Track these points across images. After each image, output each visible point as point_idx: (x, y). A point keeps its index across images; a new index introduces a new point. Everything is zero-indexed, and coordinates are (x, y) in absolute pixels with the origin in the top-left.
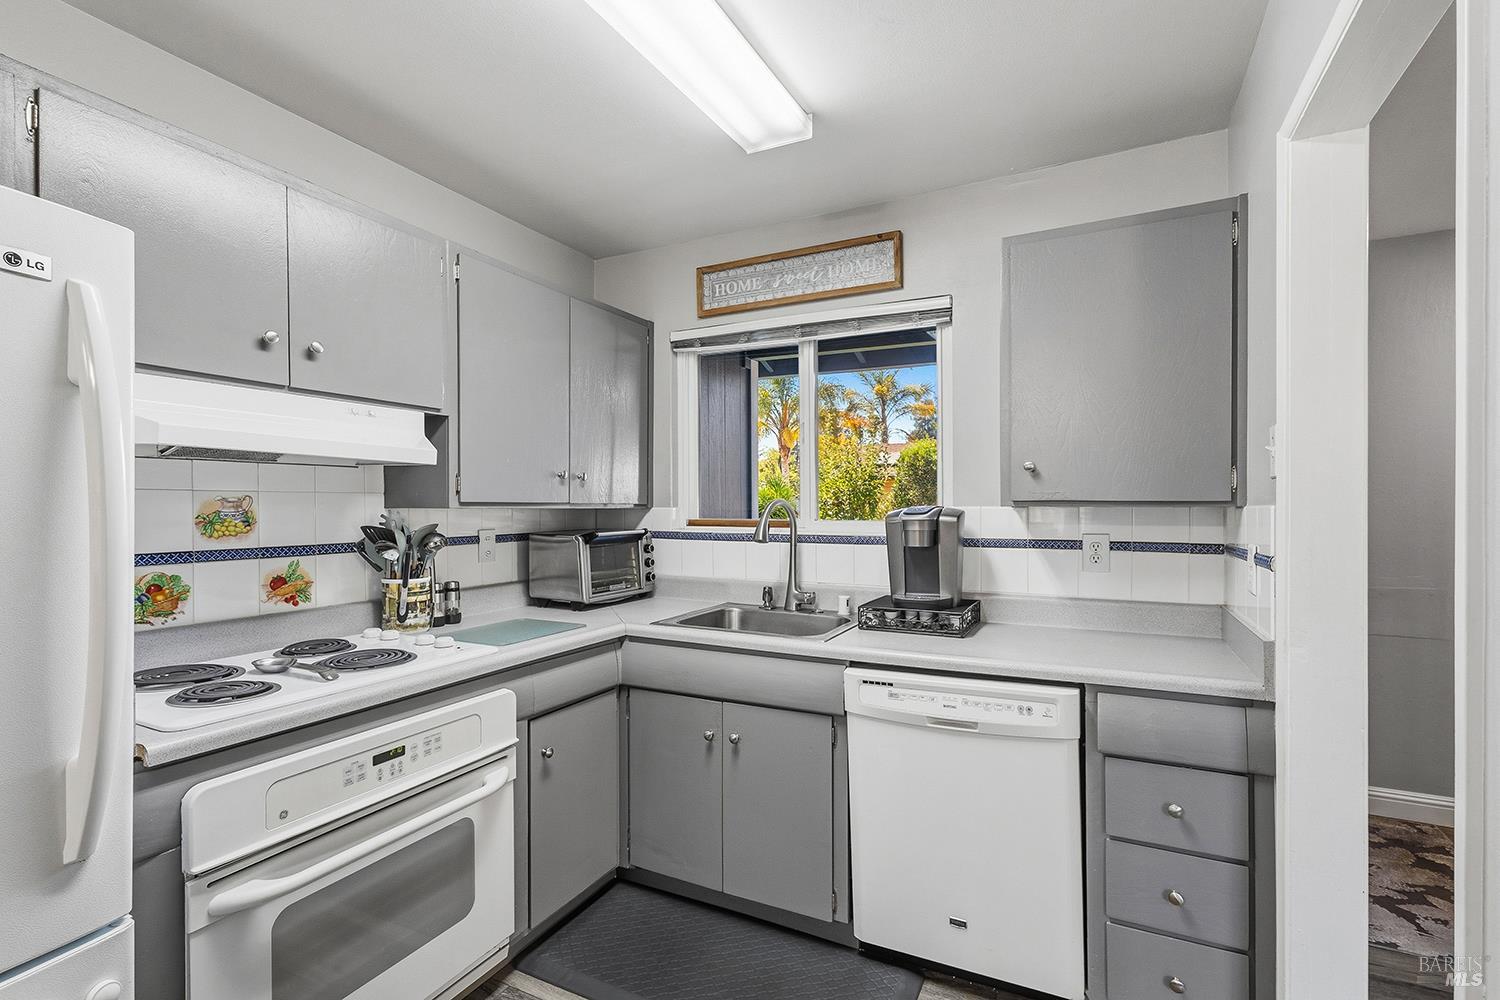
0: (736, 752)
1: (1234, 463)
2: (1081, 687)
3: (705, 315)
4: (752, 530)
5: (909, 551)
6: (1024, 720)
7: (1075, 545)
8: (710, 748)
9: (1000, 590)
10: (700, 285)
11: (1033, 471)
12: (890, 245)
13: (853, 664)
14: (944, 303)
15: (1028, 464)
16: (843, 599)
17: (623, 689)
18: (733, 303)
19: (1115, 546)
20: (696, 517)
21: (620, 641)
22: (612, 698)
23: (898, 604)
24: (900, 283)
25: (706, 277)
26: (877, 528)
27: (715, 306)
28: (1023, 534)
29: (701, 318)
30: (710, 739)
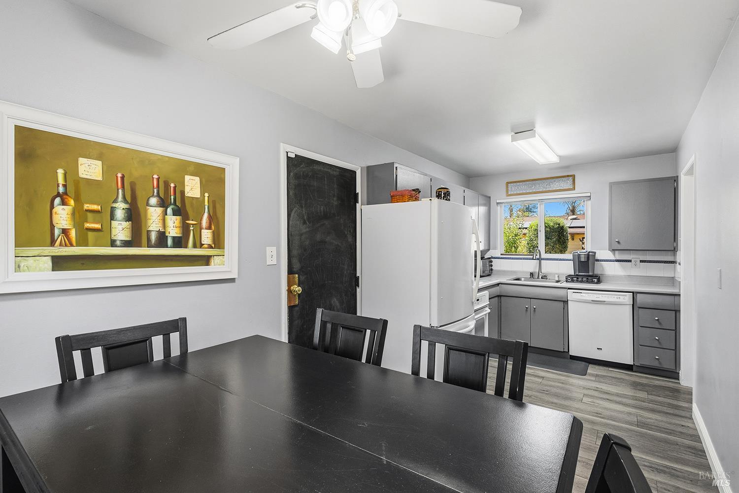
0: (535, 311)
1: (675, 241)
2: (633, 292)
3: (508, 195)
4: (532, 257)
5: (580, 262)
6: (618, 300)
7: (630, 261)
8: (527, 310)
9: (606, 273)
10: (507, 187)
11: (618, 242)
12: (571, 178)
13: (569, 289)
14: (589, 195)
15: (617, 240)
16: (557, 276)
17: (499, 296)
18: (518, 192)
19: (641, 261)
20: (503, 252)
21: (498, 284)
22: (497, 298)
23: (577, 275)
24: (574, 189)
25: (509, 185)
26: (571, 257)
27: (512, 193)
28: (613, 258)
29: (508, 196)
30: (527, 308)
